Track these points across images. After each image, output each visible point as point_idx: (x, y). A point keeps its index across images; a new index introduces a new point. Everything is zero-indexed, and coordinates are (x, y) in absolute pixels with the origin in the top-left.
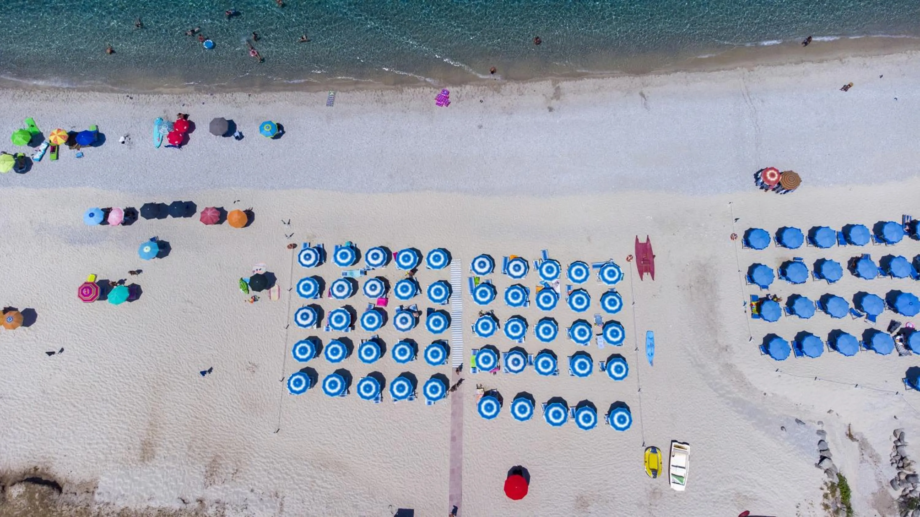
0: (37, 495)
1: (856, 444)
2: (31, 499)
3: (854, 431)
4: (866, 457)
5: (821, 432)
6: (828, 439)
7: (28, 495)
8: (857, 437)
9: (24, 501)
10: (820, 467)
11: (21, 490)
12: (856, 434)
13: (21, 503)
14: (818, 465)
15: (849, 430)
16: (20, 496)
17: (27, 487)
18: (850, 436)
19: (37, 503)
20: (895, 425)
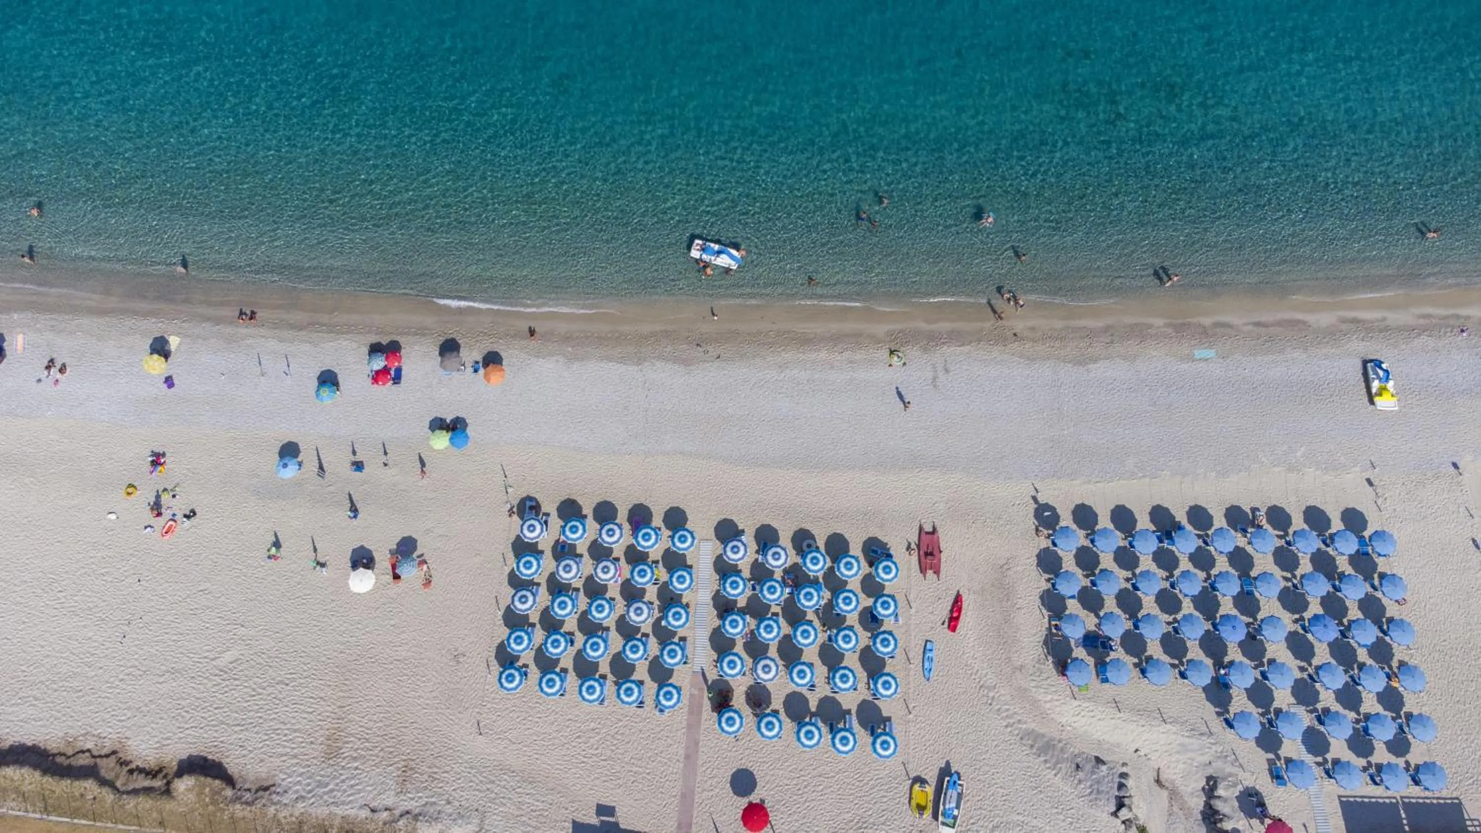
0: (208, 789)
1: (1165, 794)
2: (200, 794)
3: (1163, 778)
4: (1175, 809)
5: (1124, 775)
6: (1130, 783)
7: (196, 789)
8: (1167, 784)
9: (192, 797)
10: (1117, 817)
11: (189, 783)
12: (1167, 781)
13: (188, 799)
14: (1115, 814)
15: (1158, 776)
16: (188, 790)
17: (196, 780)
18: (1158, 781)
19: (207, 800)
20: (1210, 771)
